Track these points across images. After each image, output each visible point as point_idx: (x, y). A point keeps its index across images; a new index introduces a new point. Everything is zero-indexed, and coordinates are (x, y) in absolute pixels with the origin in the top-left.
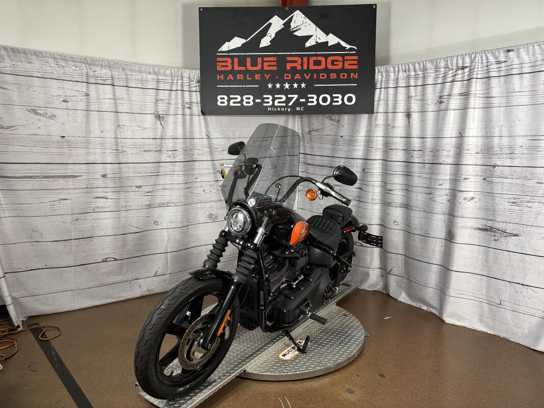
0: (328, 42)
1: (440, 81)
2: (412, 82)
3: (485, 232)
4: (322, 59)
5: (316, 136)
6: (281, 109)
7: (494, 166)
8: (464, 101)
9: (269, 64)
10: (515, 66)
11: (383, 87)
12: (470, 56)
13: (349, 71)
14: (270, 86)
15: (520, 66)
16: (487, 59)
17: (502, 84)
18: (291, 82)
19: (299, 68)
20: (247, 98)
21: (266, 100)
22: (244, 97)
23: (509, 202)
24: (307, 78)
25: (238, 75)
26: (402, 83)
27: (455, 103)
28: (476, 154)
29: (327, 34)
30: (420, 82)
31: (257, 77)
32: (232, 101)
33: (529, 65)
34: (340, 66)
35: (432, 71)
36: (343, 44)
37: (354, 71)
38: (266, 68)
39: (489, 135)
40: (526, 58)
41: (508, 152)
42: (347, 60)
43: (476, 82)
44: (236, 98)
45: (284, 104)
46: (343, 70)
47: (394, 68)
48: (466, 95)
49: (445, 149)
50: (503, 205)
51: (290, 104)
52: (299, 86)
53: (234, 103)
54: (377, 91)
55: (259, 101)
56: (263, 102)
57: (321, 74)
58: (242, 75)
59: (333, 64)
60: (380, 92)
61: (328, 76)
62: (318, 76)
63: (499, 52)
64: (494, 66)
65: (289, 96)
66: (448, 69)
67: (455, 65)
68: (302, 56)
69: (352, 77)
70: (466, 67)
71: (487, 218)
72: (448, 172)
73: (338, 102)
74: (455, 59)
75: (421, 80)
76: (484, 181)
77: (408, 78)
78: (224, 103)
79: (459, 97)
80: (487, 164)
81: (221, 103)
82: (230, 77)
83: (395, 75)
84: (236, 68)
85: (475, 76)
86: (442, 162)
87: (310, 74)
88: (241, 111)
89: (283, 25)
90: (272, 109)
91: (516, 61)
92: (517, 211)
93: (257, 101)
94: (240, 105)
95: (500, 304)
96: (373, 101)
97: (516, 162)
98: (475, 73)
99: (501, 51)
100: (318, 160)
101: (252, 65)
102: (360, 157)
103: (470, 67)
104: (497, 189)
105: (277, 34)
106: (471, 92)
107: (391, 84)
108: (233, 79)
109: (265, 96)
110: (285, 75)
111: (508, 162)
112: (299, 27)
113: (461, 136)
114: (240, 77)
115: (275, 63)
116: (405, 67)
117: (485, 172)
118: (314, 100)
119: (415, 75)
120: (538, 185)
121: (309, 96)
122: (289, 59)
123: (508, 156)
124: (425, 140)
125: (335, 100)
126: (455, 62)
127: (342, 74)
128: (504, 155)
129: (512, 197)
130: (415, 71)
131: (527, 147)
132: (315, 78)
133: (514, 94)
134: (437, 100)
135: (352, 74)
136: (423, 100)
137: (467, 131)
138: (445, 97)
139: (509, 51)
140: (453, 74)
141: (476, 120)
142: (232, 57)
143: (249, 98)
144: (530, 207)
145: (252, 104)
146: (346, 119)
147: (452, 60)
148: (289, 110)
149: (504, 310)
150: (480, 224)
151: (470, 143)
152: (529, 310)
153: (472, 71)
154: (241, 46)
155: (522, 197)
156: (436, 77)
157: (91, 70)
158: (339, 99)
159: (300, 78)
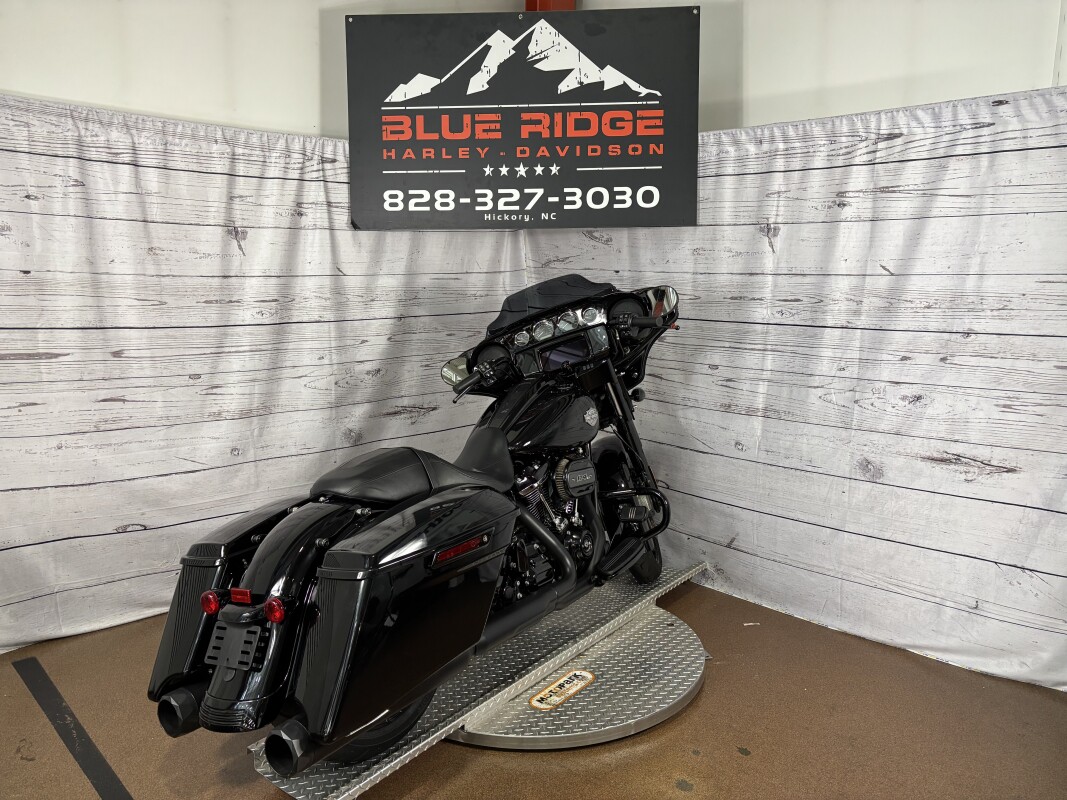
0: (603, 82)
1: (839, 161)
2: (779, 163)
4: (593, 117)
6: (510, 218)
9: (487, 127)
10: (1010, 135)
13: (646, 141)
14: (488, 170)
18: (530, 163)
19: (546, 134)
20: (443, 196)
21: (480, 200)
22: (438, 194)
23: (997, 405)
24: (562, 154)
25: (424, 150)
26: (755, 166)
29: (602, 67)
30: (796, 164)
31: (463, 153)
32: (413, 202)
34: (627, 131)
35: (824, 141)
36: (634, 86)
37: (656, 140)
38: (480, 135)
41: (997, 306)
42: (642, 118)
44: (421, 196)
45: (517, 208)
46: (633, 138)
47: (737, 136)
51: (529, 207)
52: (547, 171)
53: (417, 205)
55: (468, 200)
56: (475, 203)
57: (590, 148)
58: (432, 150)
59: (613, 126)
61: (605, 150)
62: (584, 151)
65: (527, 191)
66: (857, 138)
67: (872, 131)
68: (551, 112)
69: (651, 153)
71: (949, 437)
72: (856, 343)
73: (624, 202)
74: (873, 119)
75: (800, 159)
76: (941, 364)
77: (771, 155)
78: (396, 205)
81: (392, 205)
82: (409, 154)
83: (738, 150)
84: (422, 135)
87: (567, 147)
88: (432, 221)
89: (513, 49)
90: (492, 217)
91: (1014, 124)
92: (1012, 423)
93: (462, 201)
94: (428, 209)
97: (1013, 326)
101: (452, 130)
105: (501, 67)
107: (730, 169)
108: (414, 157)
109: (478, 191)
110: (519, 149)
111: (996, 326)
112: (546, 53)
114: (428, 153)
115: (498, 126)
116: (763, 134)
117: (945, 346)
118: (576, 198)
119: (787, 150)
121: (566, 190)
122: (525, 116)
125: (618, 197)
126: (872, 125)
127: (631, 146)
128: (989, 313)
129: (1004, 395)
132: (578, 154)
134: (832, 199)
135: (652, 146)
138: (851, 194)
139: (999, 103)
140: (870, 149)
142: (413, 115)
143: (447, 196)
145: (452, 206)
147: (866, 121)
148: (527, 219)
150: (935, 448)
151: (914, 287)
154: (430, 91)
156: (831, 153)
157: (88, 133)
158: (626, 197)
159: (548, 155)
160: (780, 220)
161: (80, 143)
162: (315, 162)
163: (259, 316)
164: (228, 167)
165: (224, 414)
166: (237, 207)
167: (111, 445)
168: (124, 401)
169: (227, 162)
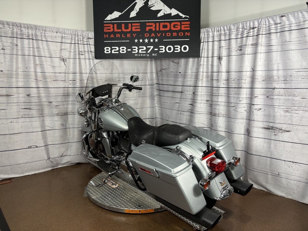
0: (171, 14)
1: (239, 36)
2: (223, 38)
3: (268, 130)
4: (168, 24)
5: (165, 73)
6: (143, 55)
7: (274, 89)
8: (254, 49)
9: (136, 27)
10: (286, 26)
11: (205, 41)
12: (258, 20)
13: (184, 31)
14: (136, 41)
15: (290, 25)
16: (269, 22)
17: (278, 37)
18: (149, 39)
19: (154, 30)
20: (122, 49)
21: (134, 50)
22: (121, 48)
23: (283, 111)
24: (159, 36)
25: (117, 35)
26: (216, 39)
27: (249, 50)
28: (262, 82)
29: (171, 9)
30: (227, 38)
31: (129, 35)
32: (113, 50)
33: (295, 25)
34: (179, 28)
35: (234, 31)
36: (181, 14)
37: (187, 31)
38: (134, 30)
39: (270, 69)
40: (293, 20)
41: (283, 80)
42: (183, 24)
43: (262, 37)
44: (116, 49)
45: (145, 52)
46: (181, 30)
47: (212, 29)
48: (256, 45)
49: (243, 78)
50: (279, 112)
51: (149, 52)
52: (154, 41)
53: (114, 51)
54: (202, 44)
55: (130, 50)
56: (132, 51)
57: (167, 33)
58: (119, 35)
59: (174, 27)
60: (203, 44)
61: (172, 34)
62: (165, 35)
63: (276, 17)
64: (273, 26)
65: (148, 47)
66: (244, 29)
67: (248, 26)
68: (155, 23)
69: (186, 35)
70: (256, 28)
71: (269, 121)
72: (245, 93)
73: (178, 50)
74: (248, 23)
75: (228, 36)
76: (267, 98)
77: (220, 35)
78: (108, 51)
79: (251, 46)
80: (269, 87)
81: (107, 51)
82: (112, 36)
83: (212, 34)
84: (116, 30)
85: (261, 33)
86: (241, 87)
87: (160, 34)
88: (119, 56)
89: (144, 3)
90: (137, 55)
91: (287, 23)
92: (289, 116)
93: (128, 50)
94: (118, 52)
95: (279, 175)
96: (200, 50)
97: (288, 86)
98: (261, 31)
99: (277, 17)
100: (166, 88)
101: (125, 29)
102: (191, 85)
103: (258, 27)
104: (276, 103)
105: (140, 9)
106: (259, 43)
107: (211, 39)
108: (114, 37)
109: (133, 47)
110: (145, 34)
111: (283, 86)
112: (154, 5)
113: (254, 70)
114: (118, 35)
115: (139, 28)
116: (218, 29)
117: (268, 93)
118: (163, 49)
119: (225, 33)
120: (302, 100)
121: (160, 47)
122: (147, 24)
123: (282, 82)
124: (230, 73)
125: (176, 49)
126: (248, 25)
127: (180, 33)
128: (281, 82)
129: (285, 108)
130: (224, 31)
131: (294, 76)
132: (164, 36)
133: (286, 43)
134: (238, 48)
135: (186, 33)
136: (229, 49)
137: (257, 67)
138: (243, 46)
139: (282, 16)
140: (247, 32)
141: (262, 60)
142: (113, 24)
143: (124, 49)
144: (297, 114)
145: (125, 52)
146: (183, 61)
147: (246, 23)
148: (148, 56)
149: (281, 178)
150: (265, 125)
151: (259, 75)
152: (297, 178)
153: (259, 30)
154: (118, 17)
155: (292, 107)
156: (237, 34)
157: (19, 30)
158: (178, 49)
159: (154, 36)
160: (223, 55)
161: (17, 34)
162: (86, 39)
163: (70, 85)
164: (60, 40)
165: (59, 114)
166: (63, 52)
167: (26, 122)
168: (30, 109)
169: (60, 39)
